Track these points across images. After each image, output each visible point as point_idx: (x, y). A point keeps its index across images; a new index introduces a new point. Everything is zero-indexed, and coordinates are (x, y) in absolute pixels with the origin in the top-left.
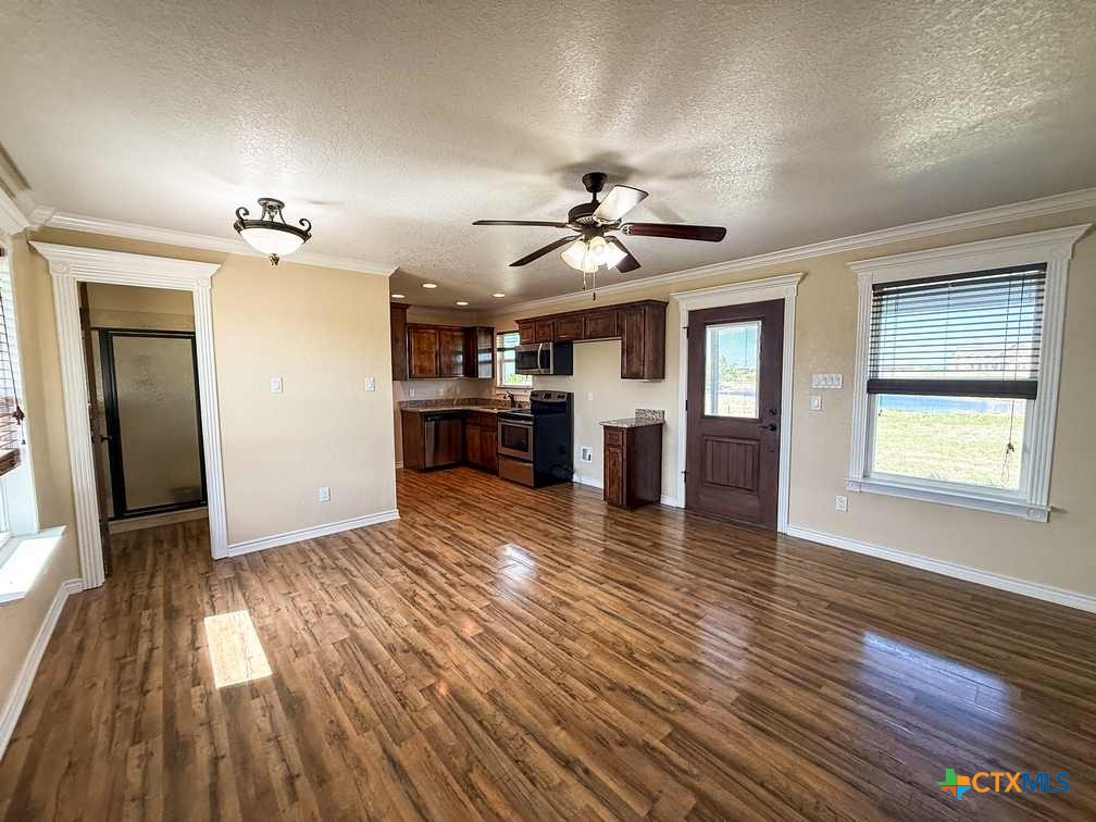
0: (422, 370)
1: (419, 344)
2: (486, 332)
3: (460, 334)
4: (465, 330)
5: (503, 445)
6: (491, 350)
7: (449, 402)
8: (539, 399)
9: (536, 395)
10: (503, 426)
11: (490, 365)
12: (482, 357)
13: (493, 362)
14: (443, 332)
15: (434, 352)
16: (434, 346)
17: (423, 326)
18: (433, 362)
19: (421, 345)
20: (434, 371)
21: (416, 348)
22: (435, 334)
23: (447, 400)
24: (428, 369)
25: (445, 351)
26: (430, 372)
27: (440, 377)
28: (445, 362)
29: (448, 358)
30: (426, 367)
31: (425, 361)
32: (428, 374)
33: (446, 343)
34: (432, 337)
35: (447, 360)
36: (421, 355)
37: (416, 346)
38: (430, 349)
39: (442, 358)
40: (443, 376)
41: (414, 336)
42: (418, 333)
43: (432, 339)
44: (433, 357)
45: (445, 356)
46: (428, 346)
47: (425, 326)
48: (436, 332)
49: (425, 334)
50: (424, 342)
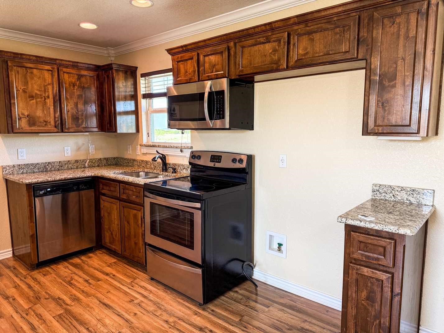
0: (32, 121)
1: (26, 83)
2: (126, 72)
3: (91, 74)
4: (97, 68)
5: (153, 232)
6: (134, 97)
7: (78, 164)
8: (201, 162)
9: (199, 157)
10: (152, 204)
11: (133, 117)
12: (121, 106)
13: (136, 112)
14: (65, 70)
15: (51, 96)
16: (50, 87)
17: (31, 57)
18: (50, 111)
19: (30, 86)
20: (52, 123)
21: (21, 90)
22: (51, 71)
23: (77, 161)
24: (41, 120)
25: (68, 97)
26: (46, 124)
27: (62, 131)
28: (68, 112)
29: (73, 106)
30: (39, 117)
31: (37, 109)
32: (43, 127)
33: (70, 85)
34: (47, 75)
35: (72, 109)
36: (30, 100)
37: (21, 87)
38: (45, 91)
39: (64, 105)
40: (66, 131)
41: (18, 72)
42: (24, 69)
43: (47, 79)
44: (49, 104)
45: (69, 103)
46: (41, 87)
47: (34, 58)
48: (53, 68)
49: (35, 71)
50: (34, 82)
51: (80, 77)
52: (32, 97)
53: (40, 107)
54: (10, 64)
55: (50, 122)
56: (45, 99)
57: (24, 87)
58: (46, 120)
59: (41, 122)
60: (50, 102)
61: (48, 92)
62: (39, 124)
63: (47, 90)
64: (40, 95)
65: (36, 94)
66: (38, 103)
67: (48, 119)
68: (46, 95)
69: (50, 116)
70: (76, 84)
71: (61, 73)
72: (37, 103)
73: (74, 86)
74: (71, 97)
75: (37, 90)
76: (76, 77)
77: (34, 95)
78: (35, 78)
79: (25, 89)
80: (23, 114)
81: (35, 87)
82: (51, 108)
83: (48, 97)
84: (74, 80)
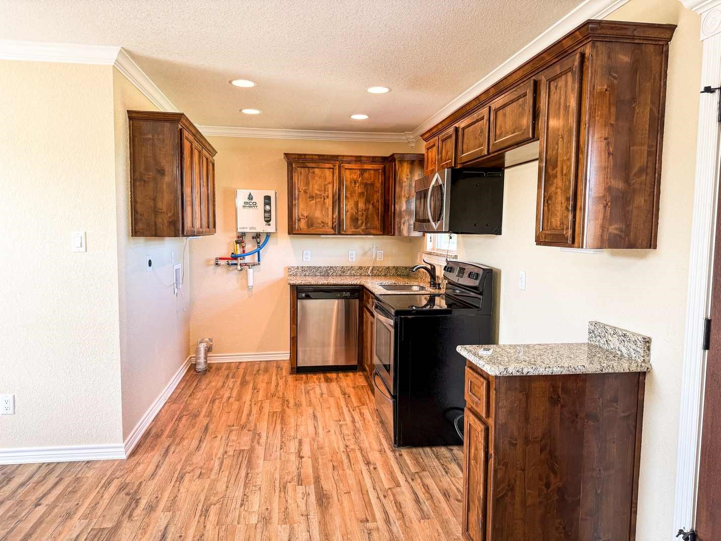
0: (310, 223)
1: (307, 184)
4: (383, 160)
7: (361, 271)
8: (451, 277)
9: (450, 270)
14: (347, 166)
15: (331, 196)
16: (330, 186)
17: (314, 157)
18: (328, 212)
19: (311, 186)
20: (330, 224)
21: (302, 191)
22: (333, 168)
23: (360, 268)
24: (319, 221)
25: (348, 196)
26: (323, 226)
27: (340, 234)
28: (347, 212)
29: (353, 205)
30: (318, 218)
31: (315, 209)
32: (321, 228)
33: (351, 182)
34: (328, 173)
35: (352, 208)
36: (310, 201)
37: (302, 188)
38: (325, 191)
39: (343, 205)
40: (343, 233)
41: (301, 173)
42: (307, 169)
43: (328, 177)
44: (328, 204)
45: (349, 202)
46: (321, 187)
47: (317, 157)
48: (334, 166)
49: (317, 170)
50: (315, 182)
51: (363, 171)
52: (312, 197)
53: (319, 207)
54: (294, 166)
55: (327, 224)
56: (324, 199)
57: (305, 188)
58: (324, 221)
59: (318, 224)
60: (329, 202)
61: (328, 191)
62: (317, 225)
63: (327, 190)
64: (320, 195)
65: (316, 194)
66: (318, 203)
67: (326, 220)
68: (326, 195)
69: (328, 216)
70: (358, 181)
71: (342, 170)
72: (316, 203)
73: (355, 183)
74: (352, 196)
75: (317, 190)
76: (359, 172)
77: (314, 195)
78: (316, 178)
79: (305, 189)
80: (302, 215)
81: (316, 187)
82: (329, 209)
83: (328, 197)
84: (355, 177)
